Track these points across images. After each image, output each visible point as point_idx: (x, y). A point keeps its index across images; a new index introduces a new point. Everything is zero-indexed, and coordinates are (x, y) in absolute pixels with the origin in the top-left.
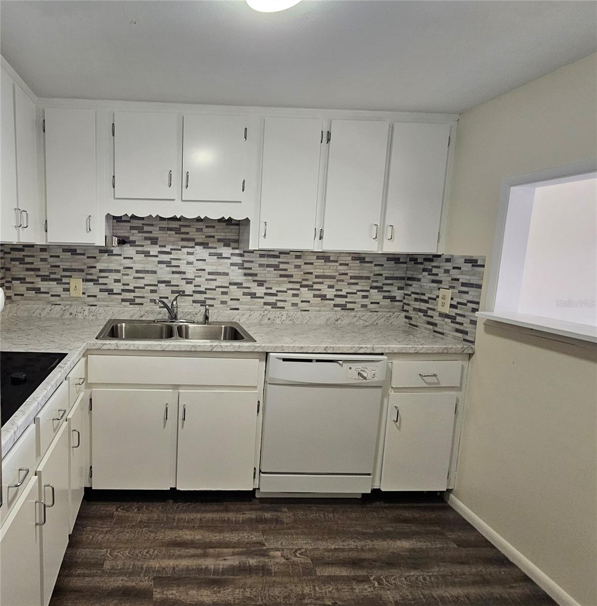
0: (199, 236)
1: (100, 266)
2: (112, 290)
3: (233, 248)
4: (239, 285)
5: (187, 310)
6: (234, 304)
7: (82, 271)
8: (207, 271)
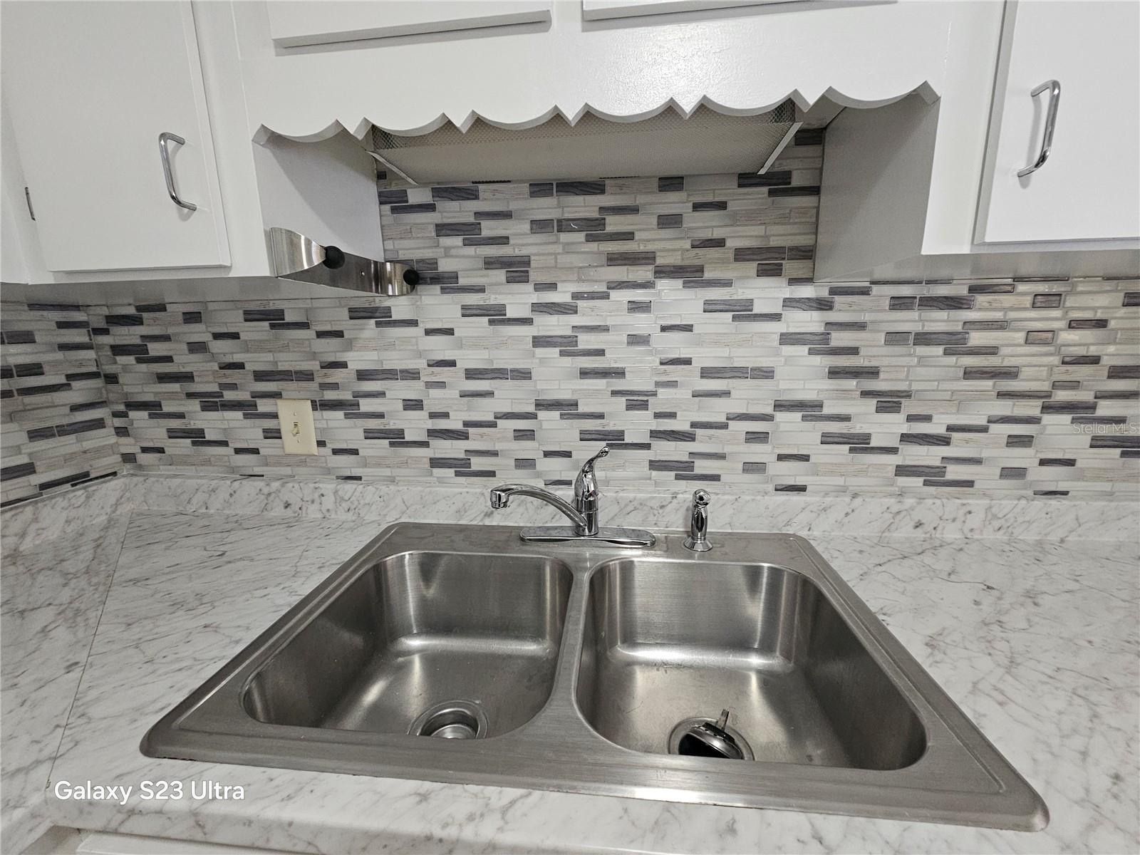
0: (669, 245)
1: (358, 360)
2: (400, 433)
3: (793, 281)
4: (809, 409)
5: (631, 495)
6: (791, 473)
7: (307, 376)
8: (697, 364)
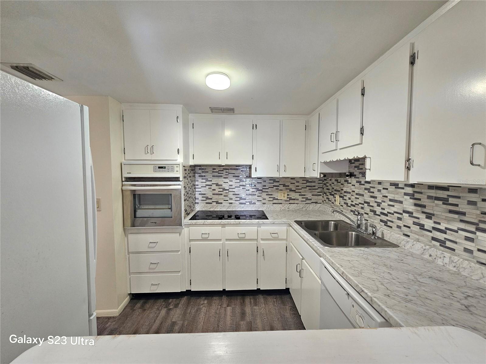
1: (345, 189)
2: (348, 204)
4: (410, 213)
7: (339, 191)
8: (389, 198)
